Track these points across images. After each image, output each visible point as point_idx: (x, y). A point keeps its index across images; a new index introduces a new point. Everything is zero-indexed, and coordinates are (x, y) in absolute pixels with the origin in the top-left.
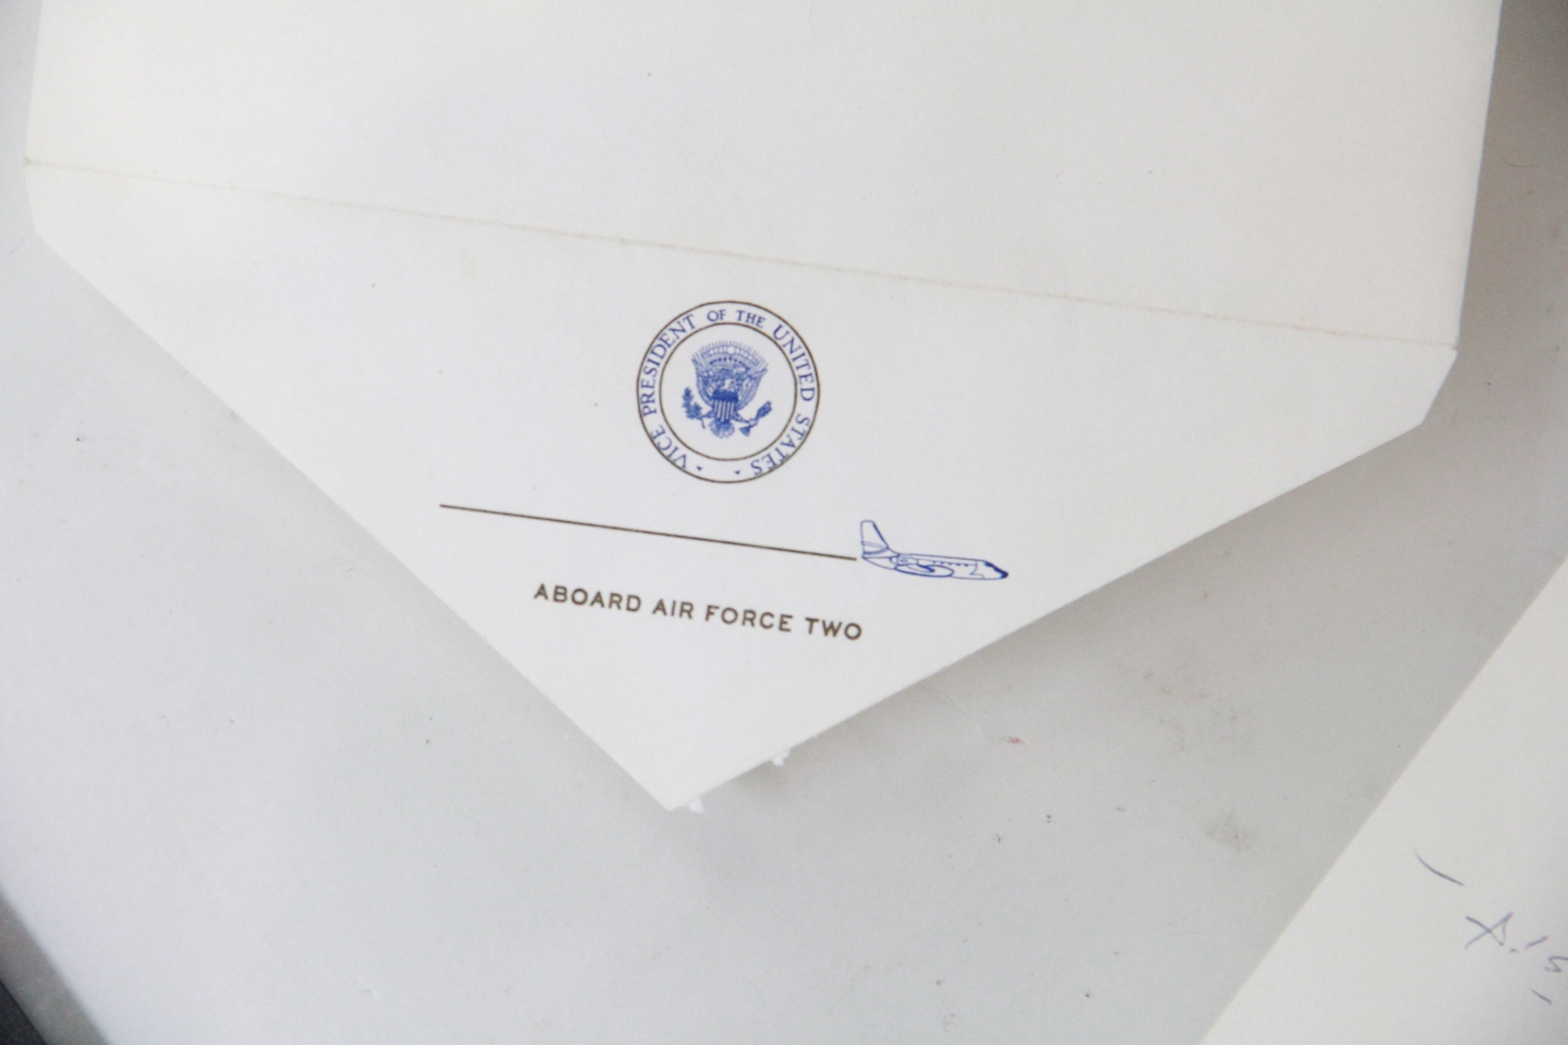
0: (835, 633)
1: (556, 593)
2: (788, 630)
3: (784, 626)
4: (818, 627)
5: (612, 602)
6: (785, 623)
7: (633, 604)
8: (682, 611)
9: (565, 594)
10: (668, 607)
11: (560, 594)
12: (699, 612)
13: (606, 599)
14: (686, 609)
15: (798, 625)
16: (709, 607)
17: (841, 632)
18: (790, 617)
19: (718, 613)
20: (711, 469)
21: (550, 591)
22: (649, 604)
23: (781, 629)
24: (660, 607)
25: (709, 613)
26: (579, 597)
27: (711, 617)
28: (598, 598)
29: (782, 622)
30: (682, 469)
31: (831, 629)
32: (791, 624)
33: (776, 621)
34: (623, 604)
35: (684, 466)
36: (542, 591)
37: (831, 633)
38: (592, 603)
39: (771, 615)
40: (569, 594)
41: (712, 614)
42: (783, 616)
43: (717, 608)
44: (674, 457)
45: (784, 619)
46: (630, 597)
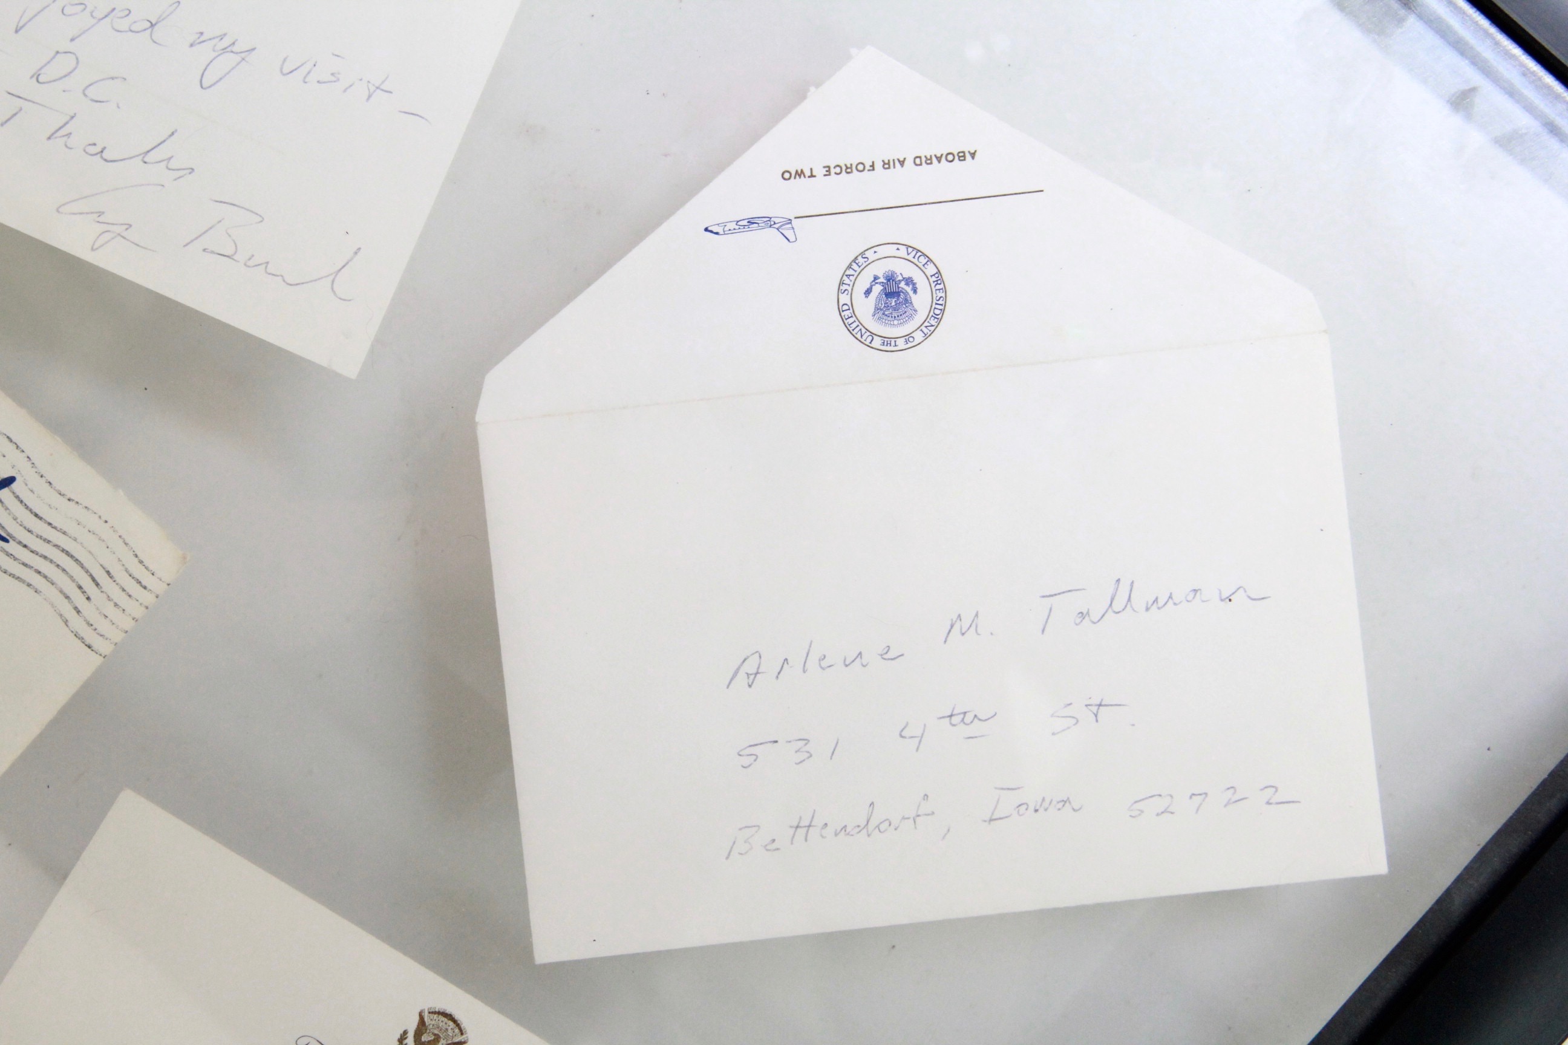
0: (797, 171)
1: (964, 156)
2: (824, 167)
3: (827, 169)
4: (808, 173)
5: (931, 159)
6: (827, 171)
7: (918, 161)
8: (889, 163)
9: (959, 157)
10: (897, 163)
11: (962, 157)
12: (879, 165)
13: (934, 160)
14: (886, 165)
15: (819, 172)
16: (873, 170)
17: (793, 174)
18: (825, 175)
19: (868, 167)
20: (891, 250)
21: (968, 156)
22: (909, 163)
23: (829, 167)
24: (902, 163)
25: (873, 166)
26: (950, 157)
27: (871, 164)
28: (939, 159)
29: (829, 171)
30: (908, 247)
31: (800, 174)
32: (824, 171)
33: (833, 171)
34: (924, 159)
35: (907, 248)
36: (973, 155)
37: (799, 172)
38: (942, 155)
39: (836, 173)
40: (957, 158)
41: (871, 166)
42: (829, 175)
43: (869, 170)
44: (914, 252)
45: (828, 173)
46: (921, 164)
